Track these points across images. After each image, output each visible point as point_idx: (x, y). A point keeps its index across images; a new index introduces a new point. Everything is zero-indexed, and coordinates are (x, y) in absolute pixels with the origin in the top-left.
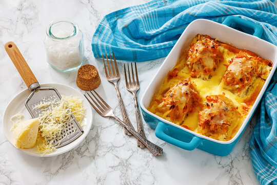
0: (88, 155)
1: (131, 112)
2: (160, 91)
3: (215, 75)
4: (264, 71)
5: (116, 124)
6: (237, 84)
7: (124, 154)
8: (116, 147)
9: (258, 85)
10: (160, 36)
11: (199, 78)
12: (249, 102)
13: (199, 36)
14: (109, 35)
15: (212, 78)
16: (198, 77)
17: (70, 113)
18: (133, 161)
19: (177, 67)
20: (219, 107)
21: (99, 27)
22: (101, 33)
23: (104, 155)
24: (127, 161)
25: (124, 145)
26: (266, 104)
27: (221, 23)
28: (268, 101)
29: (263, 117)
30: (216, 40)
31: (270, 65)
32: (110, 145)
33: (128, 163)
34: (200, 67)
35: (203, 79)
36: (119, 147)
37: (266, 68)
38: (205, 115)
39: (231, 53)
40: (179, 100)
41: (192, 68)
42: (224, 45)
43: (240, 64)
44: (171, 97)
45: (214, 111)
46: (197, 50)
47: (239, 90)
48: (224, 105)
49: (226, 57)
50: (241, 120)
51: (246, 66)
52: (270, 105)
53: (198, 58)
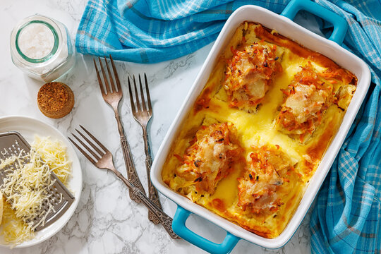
0: (79, 235)
1: (140, 158)
2: (182, 132)
3: (268, 102)
4: (343, 91)
5: (117, 181)
6: (300, 128)
7: (130, 234)
8: (118, 221)
9: (331, 119)
10: (184, 23)
11: (241, 110)
12: (316, 151)
13: (246, 24)
14: (102, 24)
16: (240, 108)
17: (49, 172)
18: (142, 246)
19: (209, 85)
20: (267, 182)
21: (86, 12)
22: (90, 20)
23: (101, 236)
24: (134, 244)
25: (129, 218)
26: (339, 169)
28: (343, 165)
29: (333, 187)
30: (272, 32)
31: (353, 82)
32: (109, 218)
33: (135, 248)
34: (244, 95)
35: (249, 112)
36: (123, 221)
37: (346, 88)
38: (246, 196)
39: (295, 56)
40: (209, 168)
41: (232, 96)
42: (285, 42)
43: (305, 99)
44: (197, 166)
45: (260, 189)
46: (239, 71)
47: (302, 136)
48: (275, 177)
49: (287, 65)
50: (302, 185)
51: (314, 103)
52: (345, 171)
53: (241, 85)
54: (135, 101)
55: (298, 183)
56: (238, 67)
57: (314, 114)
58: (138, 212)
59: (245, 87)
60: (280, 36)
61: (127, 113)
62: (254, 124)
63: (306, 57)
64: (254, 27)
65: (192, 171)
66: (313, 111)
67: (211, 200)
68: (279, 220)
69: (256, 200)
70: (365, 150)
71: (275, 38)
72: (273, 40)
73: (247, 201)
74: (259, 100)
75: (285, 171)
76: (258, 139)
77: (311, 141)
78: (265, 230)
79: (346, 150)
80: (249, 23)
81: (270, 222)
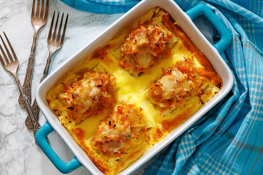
1: (38, 75)
2: (76, 69)
3: (149, 73)
4: (209, 89)
5: (14, 85)
6: (163, 102)
7: (7, 127)
8: (2, 114)
9: (191, 106)
11: (127, 71)
12: (169, 125)
13: (158, 9)
15: (143, 77)
16: (126, 69)
18: (12, 140)
19: (112, 42)
20: (121, 132)
24: (6, 136)
25: (11, 115)
26: (179, 146)
27: (184, 11)
28: (183, 144)
29: (169, 157)
30: (175, 23)
31: (219, 85)
33: (6, 139)
34: (133, 61)
35: (131, 75)
36: (6, 116)
37: (212, 87)
38: (101, 135)
39: (185, 48)
40: (82, 103)
41: (123, 57)
42: (182, 34)
43: (176, 82)
44: (73, 98)
45: (113, 134)
46: (136, 41)
47: (163, 109)
48: (128, 130)
49: (175, 52)
50: (147, 145)
51: (181, 88)
52: (183, 149)
53: (133, 52)
54: (53, 32)
55: (145, 143)
56: (136, 37)
57: (178, 96)
58: (20, 114)
59: (135, 54)
60: (179, 28)
61: (43, 38)
62: (132, 85)
63: (192, 52)
64: (163, 13)
65: (69, 100)
66: (178, 94)
67: (75, 128)
68: (119, 164)
69: (107, 142)
70: (205, 139)
71: (175, 29)
72: (173, 29)
73: (99, 139)
74: (143, 69)
75: (139, 130)
76: (130, 98)
77: (169, 116)
78: (105, 167)
79: (190, 133)
80: (161, 9)
81: (112, 162)
